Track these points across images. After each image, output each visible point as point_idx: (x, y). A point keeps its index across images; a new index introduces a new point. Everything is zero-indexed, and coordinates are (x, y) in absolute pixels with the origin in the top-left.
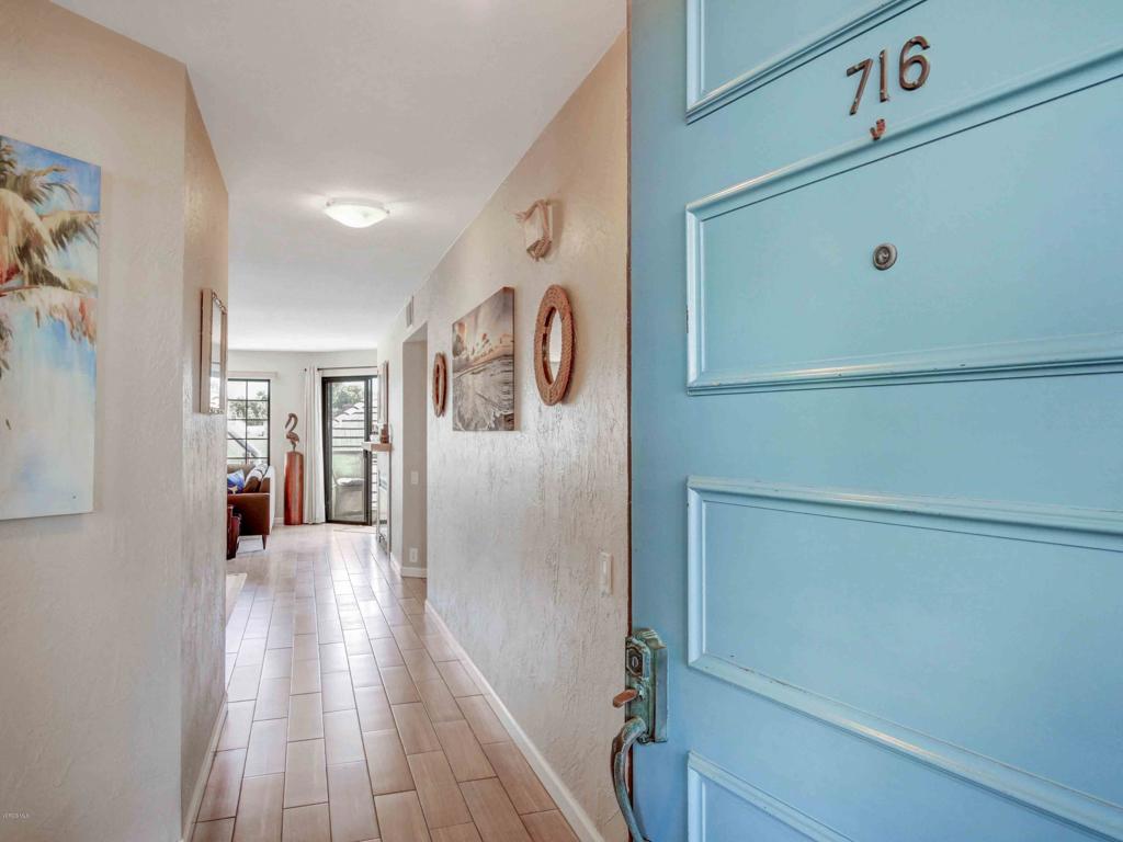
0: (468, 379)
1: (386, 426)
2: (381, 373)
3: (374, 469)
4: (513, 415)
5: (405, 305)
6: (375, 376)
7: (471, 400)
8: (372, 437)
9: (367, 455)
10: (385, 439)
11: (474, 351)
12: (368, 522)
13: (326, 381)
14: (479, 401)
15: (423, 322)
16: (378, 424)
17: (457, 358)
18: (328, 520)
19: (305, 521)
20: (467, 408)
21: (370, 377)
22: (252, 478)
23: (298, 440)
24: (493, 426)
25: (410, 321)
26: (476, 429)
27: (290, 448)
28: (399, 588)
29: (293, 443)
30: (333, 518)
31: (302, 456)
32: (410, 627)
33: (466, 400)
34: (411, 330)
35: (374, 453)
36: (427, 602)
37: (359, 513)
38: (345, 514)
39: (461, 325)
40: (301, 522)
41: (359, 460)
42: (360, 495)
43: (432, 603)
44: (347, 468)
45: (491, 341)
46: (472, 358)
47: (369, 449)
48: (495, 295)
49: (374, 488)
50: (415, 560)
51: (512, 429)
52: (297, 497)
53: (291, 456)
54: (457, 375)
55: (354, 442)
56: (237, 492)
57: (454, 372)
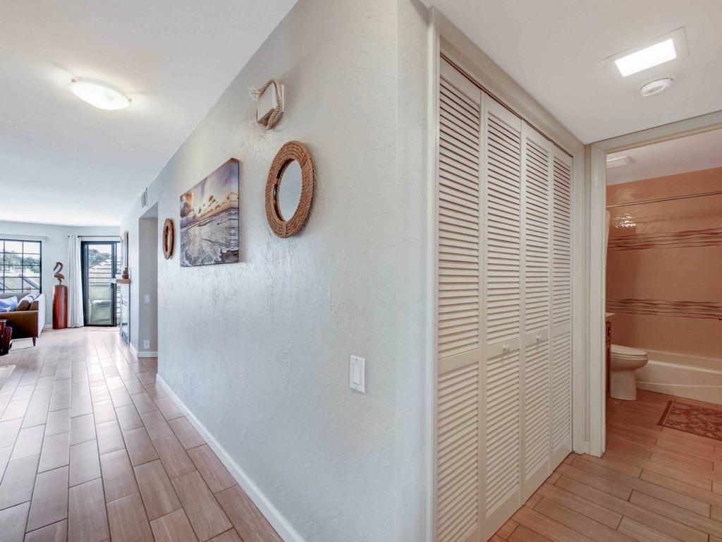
0: (195, 230)
1: (127, 269)
2: (123, 238)
3: (118, 295)
4: (238, 251)
5: (140, 194)
6: (119, 242)
7: (197, 244)
8: (116, 276)
9: (113, 286)
10: (126, 276)
11: (200, 210)
12: (114, 324)
13: (83, 244)
14: (205, 245)
15: (156, 202)
16: (121, 268)
17: (185, 218)
18: (86, 324)
19: (69, 326)
20: (194, 250)
21: (116, 242)
22: (23, 301)
23: (63, 278)
24: (220, 260)
25: (144, 203)
26: (202, 264)
27: (57, 283)
28: (137, 365)
29: (59, 280)
30: (90, 323)
31: (66, 288)
32: (146, 394)
33: (194, 244)
34: (146, 209)
35: (118, 285)
36: (158, 375)
37: (108, 320)
38: (98, 321)
39: (188, 195)
40: (66, 327)
41: (108, 291)
42: (109, 310)
43: (161, 375)
44: (99, 295)
45: (217, 200)
46: (198, 215)
47: (115, 282)
48: (223, 166)
49: (118, 305)
50: (148, 347)
51: (237, 261)
52: (63, 312)
53: (58, 288)
54: (184, 229)
55: (105, 280)
56: (10, 311)
57: (181, 228)
